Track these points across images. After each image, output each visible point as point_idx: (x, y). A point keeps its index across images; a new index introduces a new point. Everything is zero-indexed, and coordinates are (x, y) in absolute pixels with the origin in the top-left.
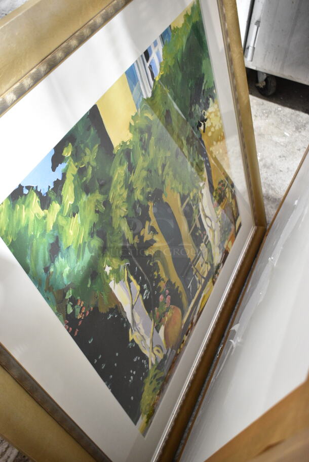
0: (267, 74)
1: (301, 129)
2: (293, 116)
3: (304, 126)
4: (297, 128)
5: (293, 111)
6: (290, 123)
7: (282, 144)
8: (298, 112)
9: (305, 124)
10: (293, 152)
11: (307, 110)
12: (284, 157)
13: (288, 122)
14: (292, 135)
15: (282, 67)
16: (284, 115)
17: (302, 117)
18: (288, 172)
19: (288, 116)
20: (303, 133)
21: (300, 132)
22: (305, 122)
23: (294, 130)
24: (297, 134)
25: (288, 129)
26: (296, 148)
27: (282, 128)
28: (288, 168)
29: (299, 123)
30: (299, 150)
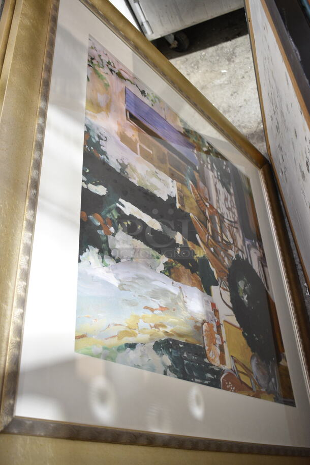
0: (173, 34)
1: (232, 58)
2: (219, 52)
3: (233, 54)
4: (229, 60)
5: (215, 47)
6: (220, 59)
7: (226, 82)
8: (220, 46)
9: (233, 51)
10: (239, 83)
11: (226, 38)
12: (235, 93)
13: (218, 60)
14: (229, 69)
15: (181, 20)
16: (211, 56)
17: (226, 47)
18: (247, 103)
19: (215, 54)
20: (237, 60)
21: (233, 61)
22: (231, 50)
23: (227, 63)
24: (233, 65)
25: (222, 66)
26: (240, 77)
27: (216, 69)
28: (245, 100)
29: (227, 54)
30: (243, 77)
